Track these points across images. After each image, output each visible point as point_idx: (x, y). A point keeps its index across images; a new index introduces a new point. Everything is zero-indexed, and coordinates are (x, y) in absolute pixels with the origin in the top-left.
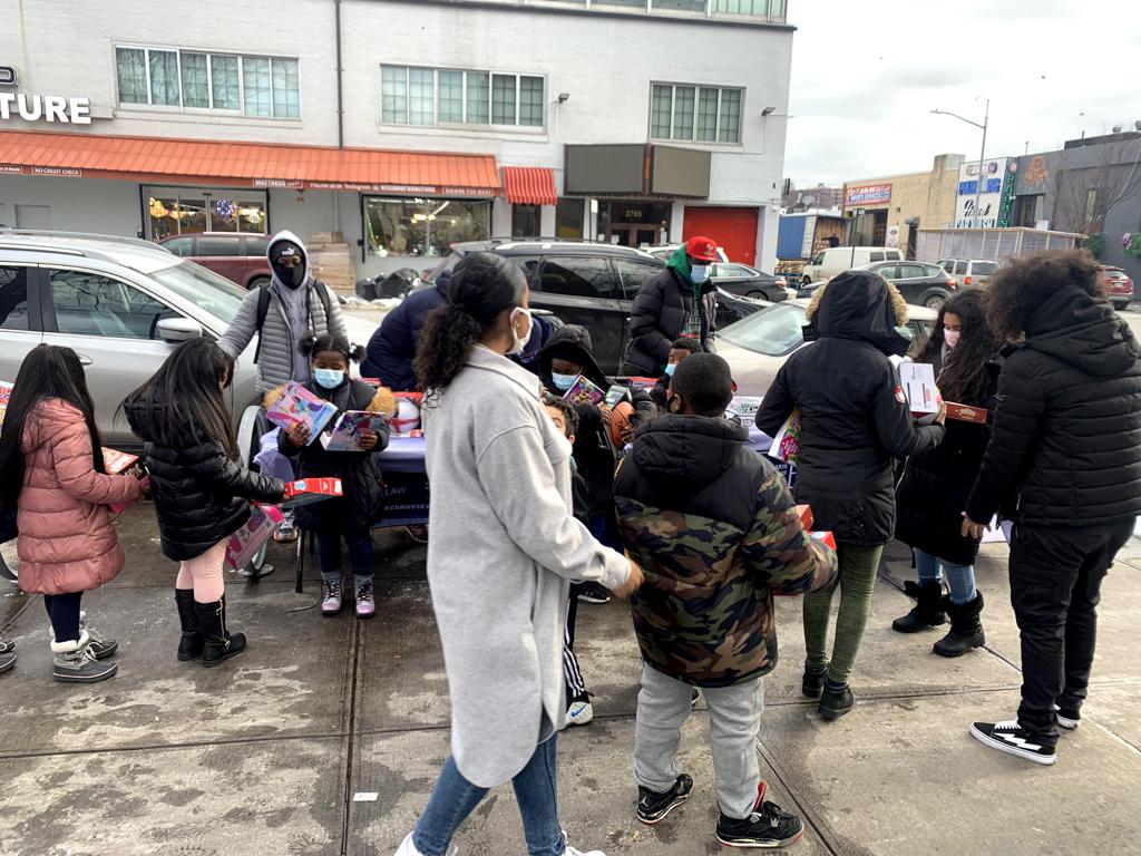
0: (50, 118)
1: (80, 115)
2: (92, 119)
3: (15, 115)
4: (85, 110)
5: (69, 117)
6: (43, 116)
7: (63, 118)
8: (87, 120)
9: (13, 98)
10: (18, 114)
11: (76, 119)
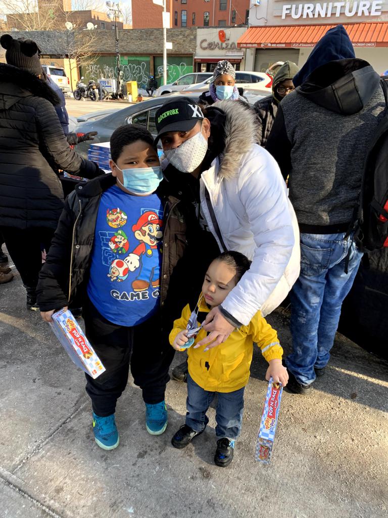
0: (360, 14)
1: (376, 10)
2: (382, 12)
3: (342, 14)
4: (379, 7)
5: (370, 13)
6: (356, 13)
7: (366, 14)
8: (379, 13)
9: (343, 5)
10: (344, 13)
11: (373, 13)
